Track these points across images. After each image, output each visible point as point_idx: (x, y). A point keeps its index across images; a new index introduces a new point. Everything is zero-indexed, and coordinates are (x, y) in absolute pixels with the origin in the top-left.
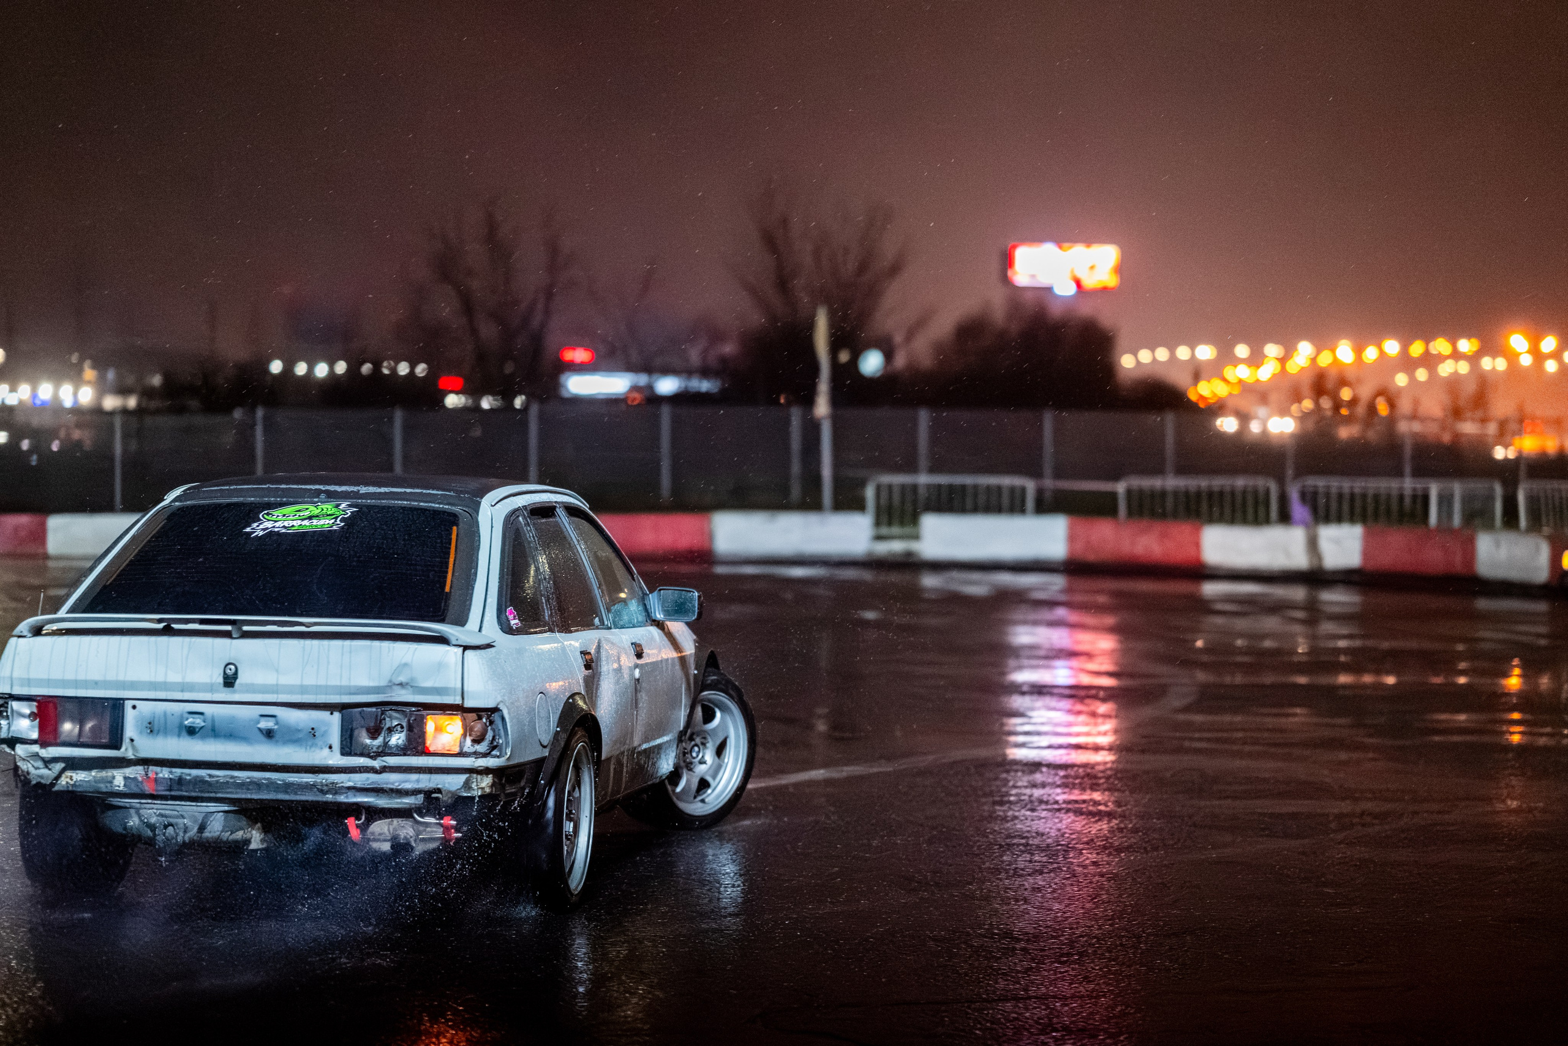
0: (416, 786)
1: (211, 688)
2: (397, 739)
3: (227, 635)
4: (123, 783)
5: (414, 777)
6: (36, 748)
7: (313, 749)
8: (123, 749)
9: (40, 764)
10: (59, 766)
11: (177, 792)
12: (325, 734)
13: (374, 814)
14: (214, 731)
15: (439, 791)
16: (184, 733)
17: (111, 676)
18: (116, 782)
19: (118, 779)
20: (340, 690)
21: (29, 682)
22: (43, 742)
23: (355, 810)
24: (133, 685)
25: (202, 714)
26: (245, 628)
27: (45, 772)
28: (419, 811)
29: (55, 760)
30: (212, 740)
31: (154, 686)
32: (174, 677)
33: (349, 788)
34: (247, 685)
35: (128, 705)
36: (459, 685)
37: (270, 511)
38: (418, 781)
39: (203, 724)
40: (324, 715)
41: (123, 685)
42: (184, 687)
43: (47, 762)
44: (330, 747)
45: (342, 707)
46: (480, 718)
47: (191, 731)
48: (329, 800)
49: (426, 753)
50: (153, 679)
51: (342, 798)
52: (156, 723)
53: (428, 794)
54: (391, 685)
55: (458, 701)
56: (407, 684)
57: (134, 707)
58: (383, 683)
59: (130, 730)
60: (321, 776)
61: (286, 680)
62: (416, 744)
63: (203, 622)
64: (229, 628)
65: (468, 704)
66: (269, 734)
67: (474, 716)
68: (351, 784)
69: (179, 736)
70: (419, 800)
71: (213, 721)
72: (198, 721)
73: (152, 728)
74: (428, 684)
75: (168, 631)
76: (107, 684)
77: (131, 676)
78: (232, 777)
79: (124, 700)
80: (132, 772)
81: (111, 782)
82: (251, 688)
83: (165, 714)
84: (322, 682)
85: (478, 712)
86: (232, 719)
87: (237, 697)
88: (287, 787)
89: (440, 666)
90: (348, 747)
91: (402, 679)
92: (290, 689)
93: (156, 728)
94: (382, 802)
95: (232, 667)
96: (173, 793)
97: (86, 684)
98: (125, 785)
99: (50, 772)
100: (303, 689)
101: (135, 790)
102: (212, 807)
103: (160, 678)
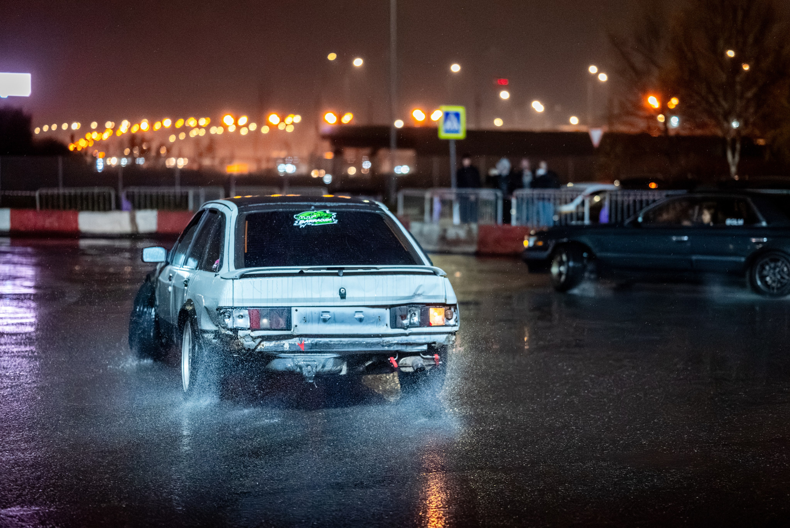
0: (424, 341)
1: (333, 300)
2: (416, 319)
3: (337, 274)
4: (288, 347)
5: (423, 337)
6: (249, 332)
7: (380, 326)
8: (292, 330)
9: (250, 339)
10: (258, 341)
11: (315, 349)
12: (384, 320)
13: (403, 355)
14: (334, 320)
15: (434, 343)
16: (321, 321)
17: (285, 296)
18: (285, 346)
19: (286, 344)
20: (393, 299)
21: (243, 300)
22: (252, 329)
23: (393, 354)
24: (296, 300)
25: (328, 312)
26: (344, 271)
27: (252, 343)
28: (425, 353)
29: (258, 337)
30: (334, 324)
31: (306, 300)
32: (316, 296)
33: (395, 344)
34: (350, 298)
35: (293, 309)
36: (444, 294)
37: (298, 215)
38: (425, 339)
39: (330, 317)
40: (383, 310)
41: (291, 300)
42: (320, 300)
43: (254, 339)
44: (387, 325)
45: (391, 307)
46: (450, 309)
47: (325, 321)
48: (386, 350)
49: (430, 325)
50: (306, 297)
51: (392, 348)
52: (308, 318)
53: (429, 345)
54: (415, 295)
55: (443, 301)
56: (421, 294)
57: (296, 310)
58: (411, 294)
59: (295, 320)
60: (384, 339)
61: (368, 295)
62: (425, 321)
63: (328, 269)
64: (337, 271)
65: (448, 302)
66: (361, 320)
67: (448, 308)
68: (396, 342)
69: (319, 323)
70: (425, 347)
71: (334, 315)
72: (327, 316)
73: (305, 320)
74: (431, 294)
75: (301, 274)
76: (283, 300)
77: (295, 296)
78: (341, 341)
79: (291, 307)
80: (292, 341)
81: (282, 346)
82: (353, 299)
83: (311, 313)
84: (385, 295)
85: (450, 306)
86: (343, 314)
87: (345, 304)
88: (367, 345)
89: (436, 286)
90: (394, 325)
91: (419, 292)
92: (370, 299)
93: (308, 320)
94: (409, 349)
95: (342, 290)
96: (312, 350)
97: (272, 300)
98: (290, 348)
99: (254, 343)
100: (376, 299)
101: (294, 349)
102: (329, 356)
103: (309, 296)
